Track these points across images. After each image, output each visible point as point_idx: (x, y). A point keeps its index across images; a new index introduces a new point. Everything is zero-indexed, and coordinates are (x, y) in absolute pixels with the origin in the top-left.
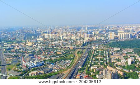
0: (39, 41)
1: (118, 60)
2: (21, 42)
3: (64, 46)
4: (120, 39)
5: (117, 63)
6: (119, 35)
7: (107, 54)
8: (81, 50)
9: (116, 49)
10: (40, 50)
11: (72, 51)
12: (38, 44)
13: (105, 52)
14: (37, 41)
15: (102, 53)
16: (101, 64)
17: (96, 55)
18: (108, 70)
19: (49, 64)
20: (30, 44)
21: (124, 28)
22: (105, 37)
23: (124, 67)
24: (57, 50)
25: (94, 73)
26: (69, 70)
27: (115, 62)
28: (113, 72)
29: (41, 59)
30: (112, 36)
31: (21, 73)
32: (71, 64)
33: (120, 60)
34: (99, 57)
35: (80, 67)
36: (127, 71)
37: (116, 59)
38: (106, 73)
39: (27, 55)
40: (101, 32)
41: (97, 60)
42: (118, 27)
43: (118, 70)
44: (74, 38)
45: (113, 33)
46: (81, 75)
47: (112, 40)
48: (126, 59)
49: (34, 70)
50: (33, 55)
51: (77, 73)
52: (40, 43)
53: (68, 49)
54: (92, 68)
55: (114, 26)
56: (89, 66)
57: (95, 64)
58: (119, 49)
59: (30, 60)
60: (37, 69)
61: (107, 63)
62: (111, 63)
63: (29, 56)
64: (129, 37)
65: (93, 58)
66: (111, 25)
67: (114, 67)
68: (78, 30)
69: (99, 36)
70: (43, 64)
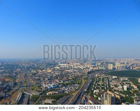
0: (56, 69)
1: (116, 86)
2: (43, 69)
3: (74, 73)
4: (117, 69)
5: (115, 88)
6: (116, 66)
7: (107, 81)
8: (87, 77)
9: (114, 77)
10: (56, 76)
11: (80, 77)
12: (55, 71)
13: (105, 79)
14: (55, 69)
15: (103, 79)
16: (102, 88)
17: (98, 81)
18: (107, 94)
19: (62, 87)
20: (50, 71)
21: (120, 61)
22: (105, 68)
23: (121, 92)
24: (68, 76)
25: (96, 95)
26: (77, 92)
27: (114, 88)
28: (111, 96)
29: (57, 82)
30: (111, 67)
31: (41, 93)
32: (79, 87)
33: (118, 86)
34: (101, 83)
35: (86, 90)
36: (124, 96)
37: (115, 85)
38: (106, 96)
39: (47, 79)
40: (102, 64)
41: (99, 85)
42: (116, 60)
43: (116, 94)
44: (82, 67)
45: (112, 64)
46: (87, 97)
47: (111, 70)
48: (122, 86)
49: (51, 91)
50: (51, 79)
51: (83, 95)
52: (57, 71)
53: (77, 76)
54: (95, 91)
55: (112, 59)
56: (93, 89)
57: (97, 88)
58: (117, 77)
59: (48, 83)
60: (53, 90)
61: (107, 88)
62: (110, 88)
63: (48, 80)
64: (124, 68)
65: (96, 83)
66: (110, 59)
67: (113, 92)
68: (85, 62)
69: (100, 67)
70: (58, 87)
